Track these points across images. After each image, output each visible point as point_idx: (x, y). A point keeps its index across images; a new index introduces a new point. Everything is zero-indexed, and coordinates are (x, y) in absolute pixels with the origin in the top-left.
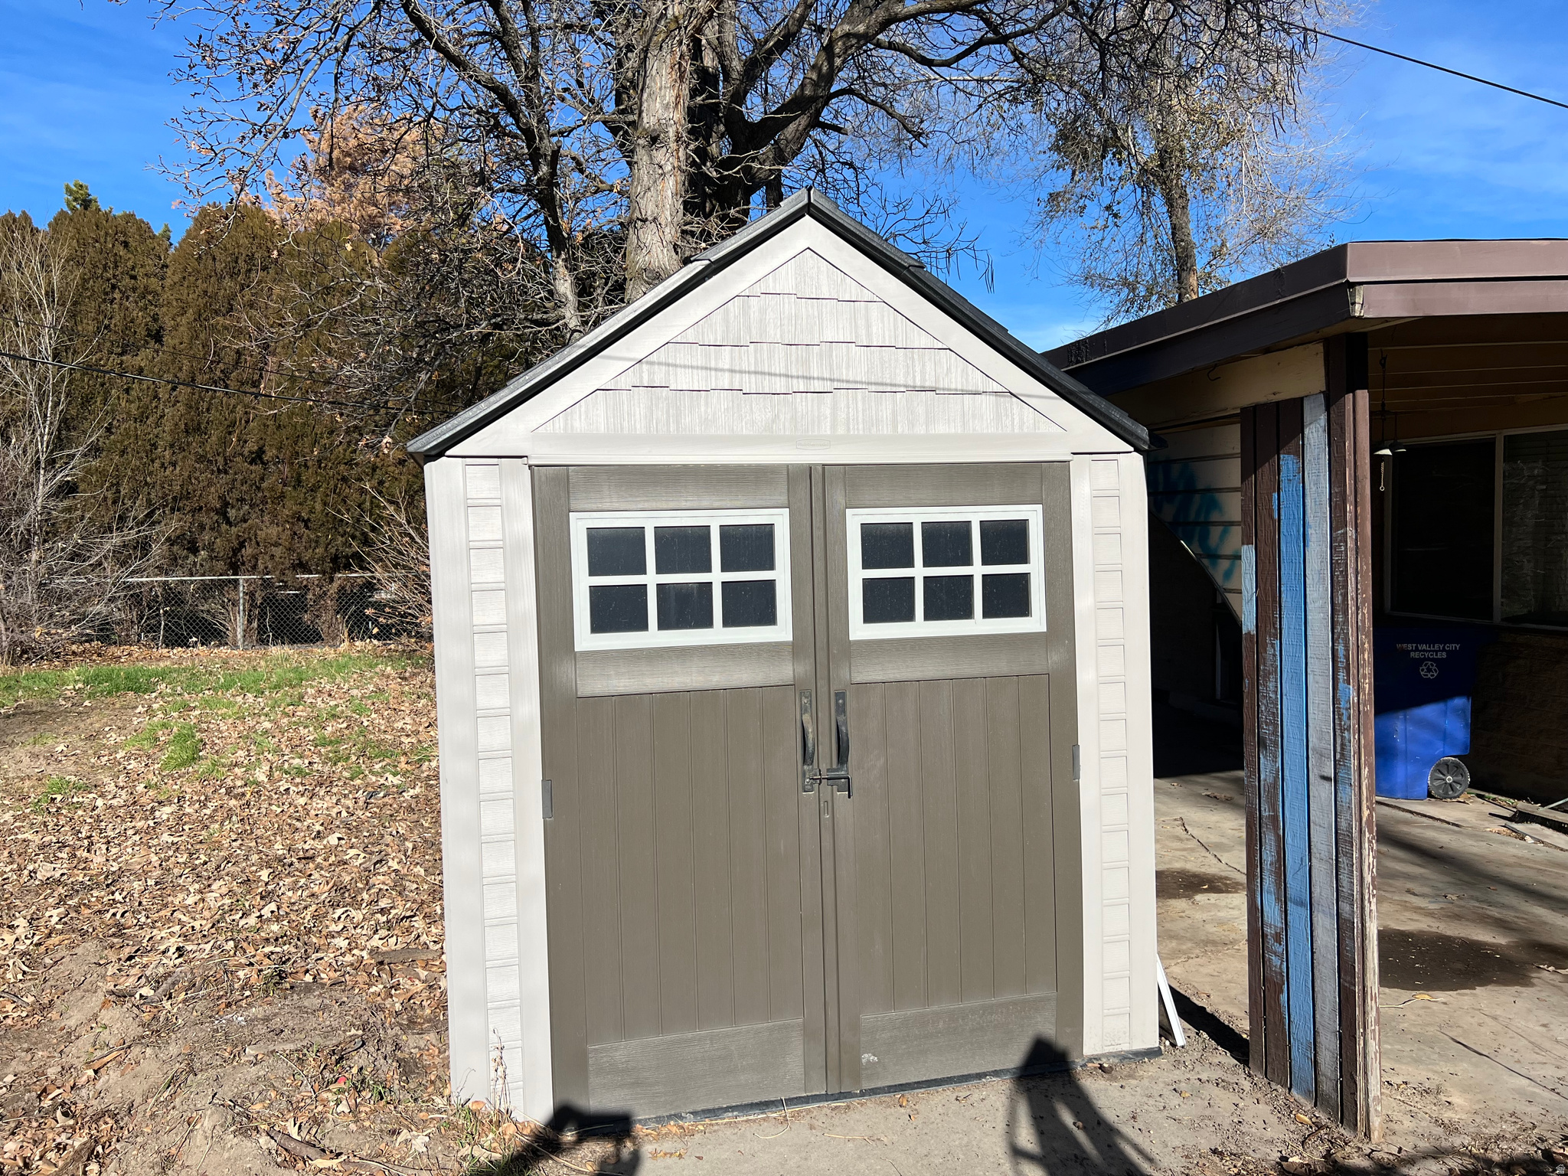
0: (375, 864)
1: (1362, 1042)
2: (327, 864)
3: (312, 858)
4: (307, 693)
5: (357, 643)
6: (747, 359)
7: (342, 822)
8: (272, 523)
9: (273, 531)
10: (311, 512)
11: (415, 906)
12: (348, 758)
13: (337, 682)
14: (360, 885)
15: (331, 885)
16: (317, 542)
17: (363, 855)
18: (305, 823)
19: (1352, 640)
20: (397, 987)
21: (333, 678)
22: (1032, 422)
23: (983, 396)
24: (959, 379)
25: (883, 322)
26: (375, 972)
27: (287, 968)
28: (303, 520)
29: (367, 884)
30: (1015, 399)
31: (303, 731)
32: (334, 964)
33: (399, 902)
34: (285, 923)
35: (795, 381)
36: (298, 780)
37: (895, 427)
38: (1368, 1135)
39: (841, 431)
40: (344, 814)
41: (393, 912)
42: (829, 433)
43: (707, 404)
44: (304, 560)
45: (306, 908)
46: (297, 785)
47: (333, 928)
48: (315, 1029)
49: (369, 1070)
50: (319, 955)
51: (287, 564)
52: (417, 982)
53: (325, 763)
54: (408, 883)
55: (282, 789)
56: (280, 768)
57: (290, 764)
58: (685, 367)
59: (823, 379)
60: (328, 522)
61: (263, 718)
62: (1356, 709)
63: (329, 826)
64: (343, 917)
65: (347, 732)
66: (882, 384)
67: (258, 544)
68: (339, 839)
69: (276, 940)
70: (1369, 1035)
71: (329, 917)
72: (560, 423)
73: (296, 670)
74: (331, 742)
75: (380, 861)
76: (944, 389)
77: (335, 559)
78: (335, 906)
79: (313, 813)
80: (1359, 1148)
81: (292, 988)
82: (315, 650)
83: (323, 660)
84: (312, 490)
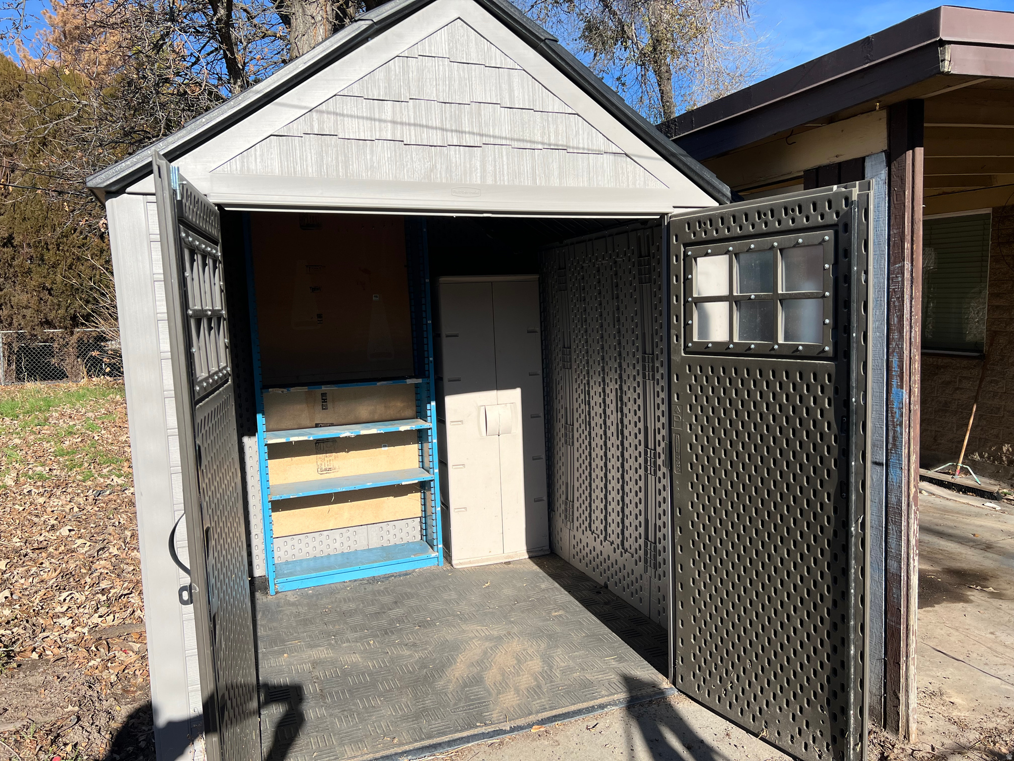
0: (98, 551)
1: (904, 668)
2: (57, 552)
3: (45, 548)
4: (52, 416)
5: (94, 379)
6: (408, 113)
7: (73, 516)
8: (23, 291)
9: (24, 298)
10: (53, 283)
11: (131, 586)
12: (81, 465)
13: (77, 407)
14: (83, 571)
15: (58, 572)
16: (59, 305)
17: (88, 544)
18: (42, 519)
19: (906, 353)
20: (112, 659)
21: (74, 405)
22: (642, 179)
23: (605, 155)
24: (585, 140)
25: (523, 88)
26: (93, 648)
27: (16, 648)
28: (47, 289)
29: (90, 569)
30: (628, 159)
31: (45, 445)
32: (59, 640)
33: (118, 582)
34: (17, 606)
35: (449, 134)
36: (39, 484)
37: (534, 180)
38: (907, 737)
39: (490, 181)
40: (76, 509)
41: (113, 591)
42: (479, 182)
43: (372, 152)
44: (49, 319)
45: (36, 592)
46: (38, 488)
47: (59, 609)
48: (36, 707)
49: (84, 745)
50: (45, 634)
51: (36, 321)
52: (131, 653)
53: (62, 469)
54: (125, 567)
55: (25, 491)
56: (25, 474)
57: (34, 471)
58: (352, 116)
59: (473, 133)
60: (67, 290)
61: (14, 436)
62: (907, 408)
63: (62, 520)
64: (68, 599)
65: (81, 445)
66: (523, 141)
67: (12, 307)
68: (70, 531)
69: (8, 623)
70: (911, 662)
71: (56, 600)
72: (237, 164)
73: (45, 400)
74: (68, 453)
75: (103, 548)
76: (573, 148)
77: (74, 318)
78: (61, 589)
79: (49, 510)
80: (903, 749)
81: (19, 666)
82: (61, 384)
83: (68, 393)
84: (53, 267)
